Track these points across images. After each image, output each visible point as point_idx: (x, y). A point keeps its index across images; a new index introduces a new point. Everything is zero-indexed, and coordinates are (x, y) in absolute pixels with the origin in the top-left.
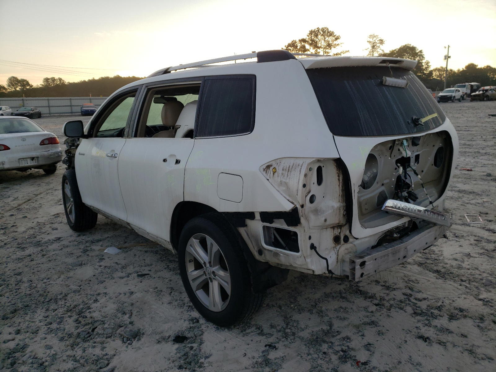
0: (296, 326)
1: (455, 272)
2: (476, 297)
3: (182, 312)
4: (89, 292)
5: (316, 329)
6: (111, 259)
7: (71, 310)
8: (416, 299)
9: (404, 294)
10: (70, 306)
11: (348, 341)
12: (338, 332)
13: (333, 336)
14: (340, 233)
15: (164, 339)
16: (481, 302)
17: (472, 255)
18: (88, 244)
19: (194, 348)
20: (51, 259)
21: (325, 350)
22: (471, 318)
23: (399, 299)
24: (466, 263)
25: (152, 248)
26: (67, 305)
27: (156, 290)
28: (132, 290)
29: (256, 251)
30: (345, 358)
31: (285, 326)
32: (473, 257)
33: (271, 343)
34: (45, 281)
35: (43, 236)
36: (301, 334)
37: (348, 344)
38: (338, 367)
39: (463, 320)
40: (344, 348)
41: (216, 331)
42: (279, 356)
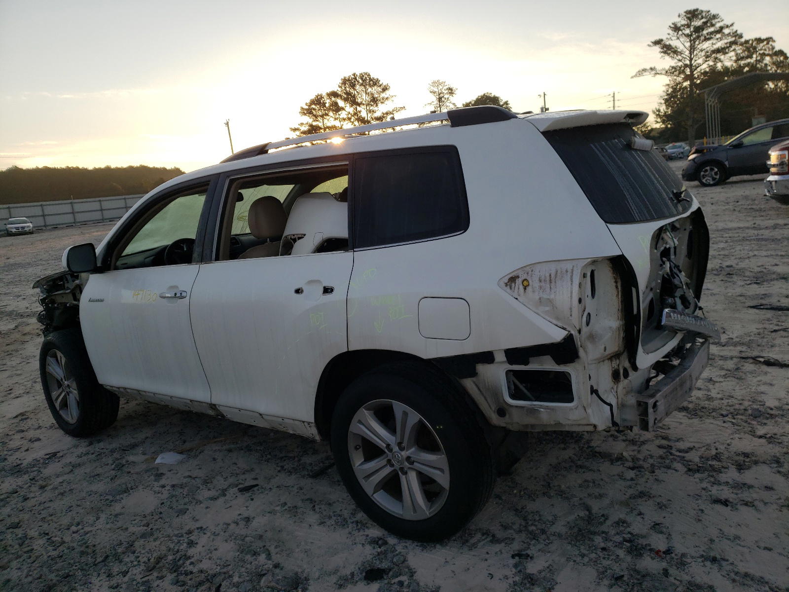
0: (540, 520)
1: (706, 406)
2: (753, 433)
3: (350, 533)
4: (169, 531)
5: (571, 518)
6: (176, 472)
7: (154, 567)
8: (680, 451)
9: (660, 447)
10: (149, 560)
11: (625, 525)
12: (603, 515)
13: (601, 524)
14: (618, 365)
15: (346, 580)
16: (763, 441)
17: (714, 379)
18: (116, 455)
19: (406, 583)
20: (62, 491)
21: (602, 545)
22: (764, 463)
23: (657, 455)
24: (713, 391)
25: (237, 443)
26: (142, 560)
27: (286, 507)
28: (246, 515)
29: (494, 412)
30: (636, 549)
31: (523, 523)
32: (717, 382)
33: (518, 551)
34: (74, 528)
35: (18, 455)
36: (553, 529)
37: (628, 529)
38: (636, 565)
39: (754, 468)
40: (628, 536)
41: (423, 550)
42: (542, 568)
